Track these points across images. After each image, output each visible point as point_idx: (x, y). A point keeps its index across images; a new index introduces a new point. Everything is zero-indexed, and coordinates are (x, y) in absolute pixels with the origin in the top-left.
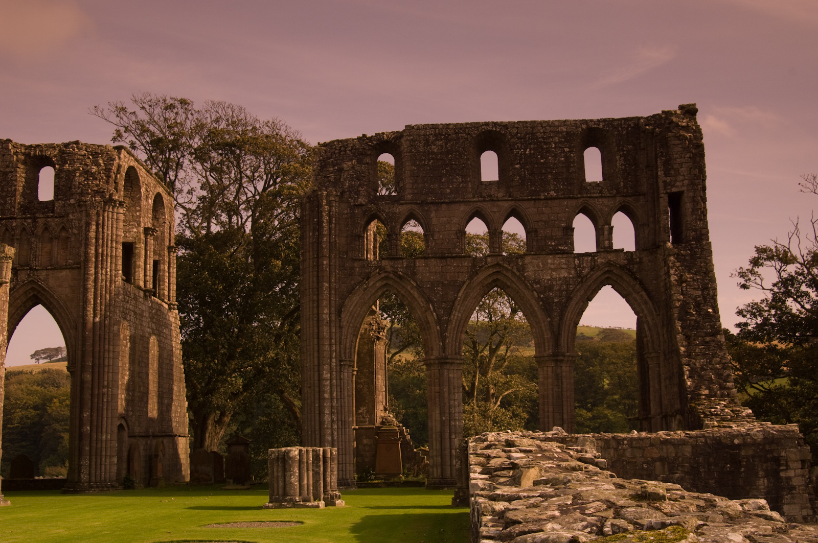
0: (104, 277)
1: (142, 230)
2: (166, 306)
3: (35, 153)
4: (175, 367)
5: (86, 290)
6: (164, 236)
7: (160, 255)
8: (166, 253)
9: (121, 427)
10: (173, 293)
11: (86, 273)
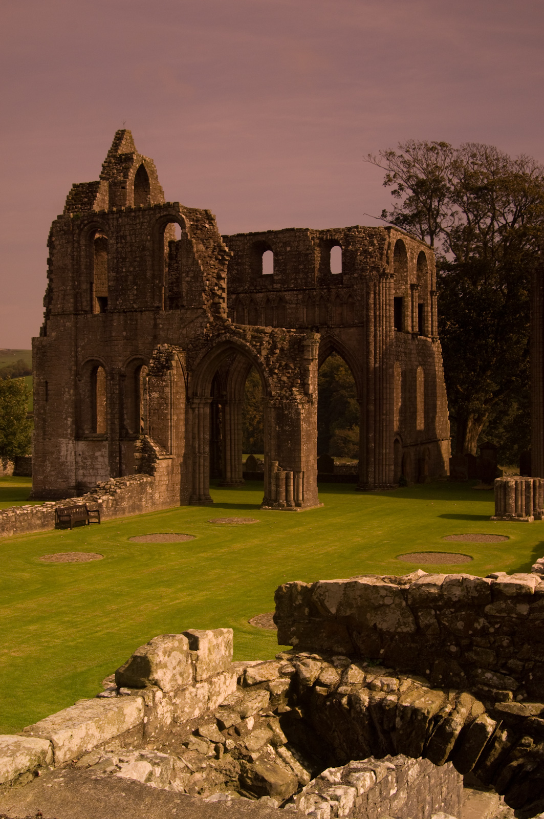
0: (381, 333)
1: (409, 286)
2: (430, 340)
3: (327, 237)
4: (438, 386)
5: (368, 343)
6: (427, 284)
7: (424, 299)
8: (429, 297)
9: (396, 441)
10: (435, 329)
11: (368, 330)
